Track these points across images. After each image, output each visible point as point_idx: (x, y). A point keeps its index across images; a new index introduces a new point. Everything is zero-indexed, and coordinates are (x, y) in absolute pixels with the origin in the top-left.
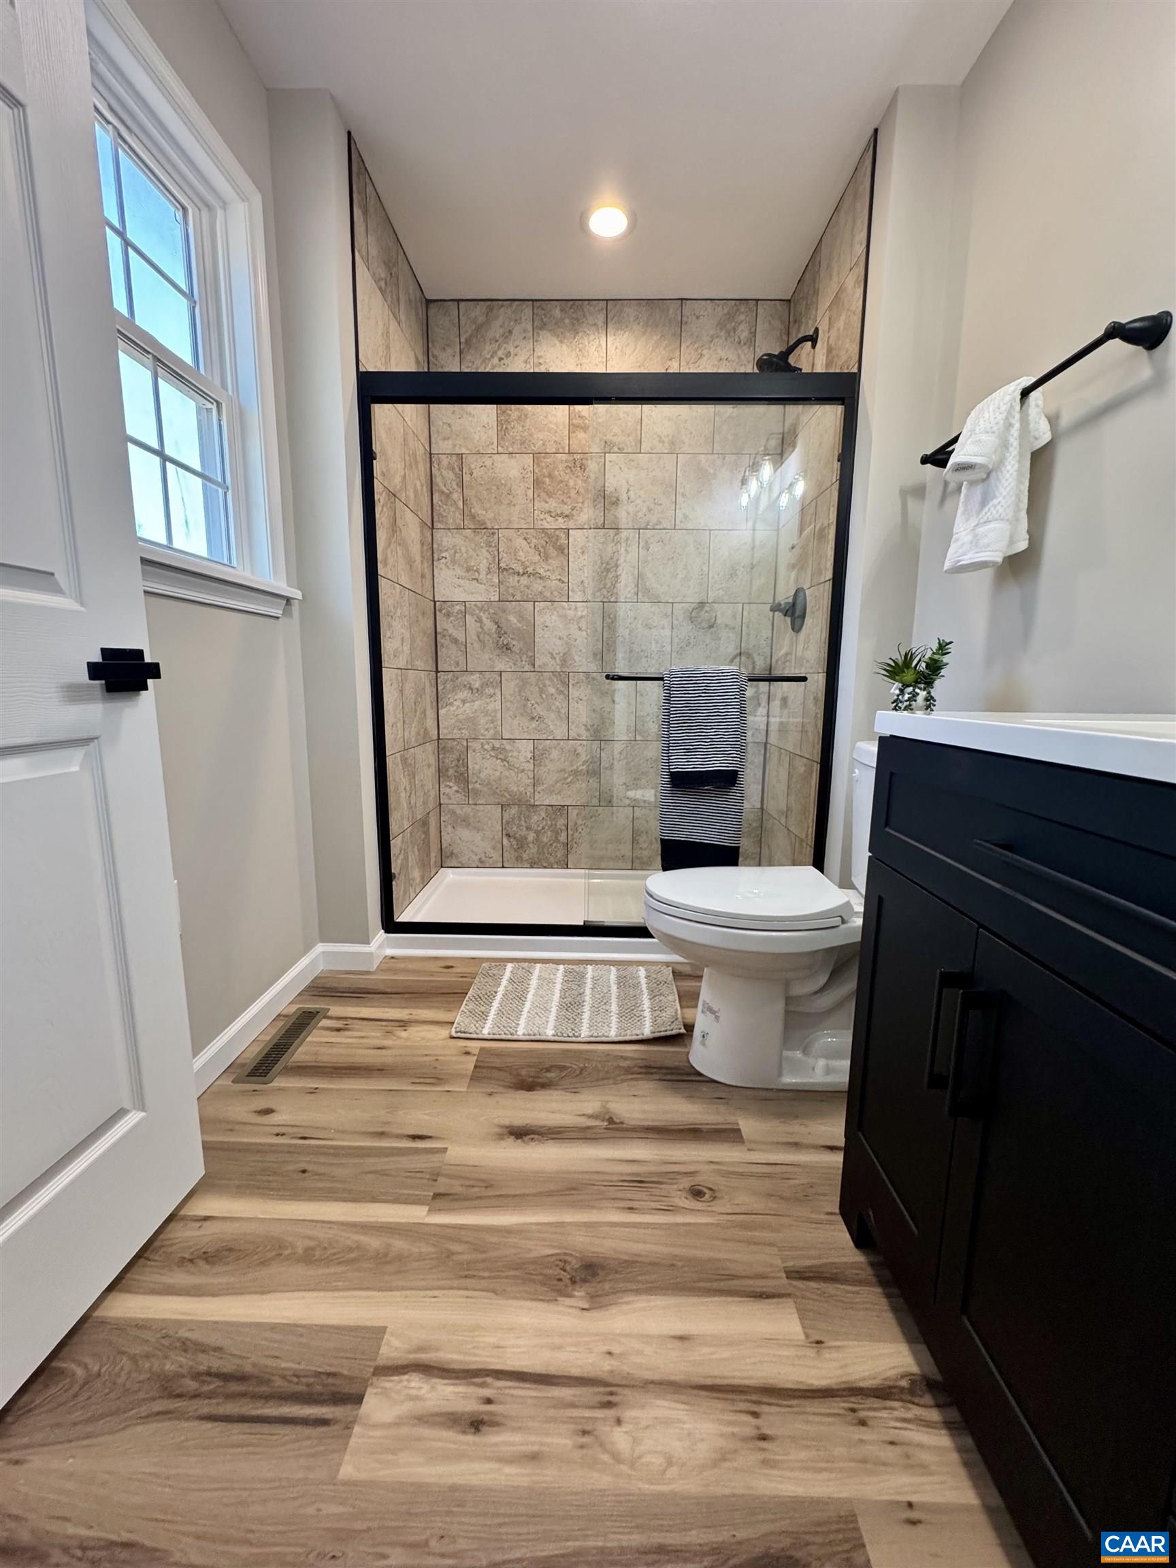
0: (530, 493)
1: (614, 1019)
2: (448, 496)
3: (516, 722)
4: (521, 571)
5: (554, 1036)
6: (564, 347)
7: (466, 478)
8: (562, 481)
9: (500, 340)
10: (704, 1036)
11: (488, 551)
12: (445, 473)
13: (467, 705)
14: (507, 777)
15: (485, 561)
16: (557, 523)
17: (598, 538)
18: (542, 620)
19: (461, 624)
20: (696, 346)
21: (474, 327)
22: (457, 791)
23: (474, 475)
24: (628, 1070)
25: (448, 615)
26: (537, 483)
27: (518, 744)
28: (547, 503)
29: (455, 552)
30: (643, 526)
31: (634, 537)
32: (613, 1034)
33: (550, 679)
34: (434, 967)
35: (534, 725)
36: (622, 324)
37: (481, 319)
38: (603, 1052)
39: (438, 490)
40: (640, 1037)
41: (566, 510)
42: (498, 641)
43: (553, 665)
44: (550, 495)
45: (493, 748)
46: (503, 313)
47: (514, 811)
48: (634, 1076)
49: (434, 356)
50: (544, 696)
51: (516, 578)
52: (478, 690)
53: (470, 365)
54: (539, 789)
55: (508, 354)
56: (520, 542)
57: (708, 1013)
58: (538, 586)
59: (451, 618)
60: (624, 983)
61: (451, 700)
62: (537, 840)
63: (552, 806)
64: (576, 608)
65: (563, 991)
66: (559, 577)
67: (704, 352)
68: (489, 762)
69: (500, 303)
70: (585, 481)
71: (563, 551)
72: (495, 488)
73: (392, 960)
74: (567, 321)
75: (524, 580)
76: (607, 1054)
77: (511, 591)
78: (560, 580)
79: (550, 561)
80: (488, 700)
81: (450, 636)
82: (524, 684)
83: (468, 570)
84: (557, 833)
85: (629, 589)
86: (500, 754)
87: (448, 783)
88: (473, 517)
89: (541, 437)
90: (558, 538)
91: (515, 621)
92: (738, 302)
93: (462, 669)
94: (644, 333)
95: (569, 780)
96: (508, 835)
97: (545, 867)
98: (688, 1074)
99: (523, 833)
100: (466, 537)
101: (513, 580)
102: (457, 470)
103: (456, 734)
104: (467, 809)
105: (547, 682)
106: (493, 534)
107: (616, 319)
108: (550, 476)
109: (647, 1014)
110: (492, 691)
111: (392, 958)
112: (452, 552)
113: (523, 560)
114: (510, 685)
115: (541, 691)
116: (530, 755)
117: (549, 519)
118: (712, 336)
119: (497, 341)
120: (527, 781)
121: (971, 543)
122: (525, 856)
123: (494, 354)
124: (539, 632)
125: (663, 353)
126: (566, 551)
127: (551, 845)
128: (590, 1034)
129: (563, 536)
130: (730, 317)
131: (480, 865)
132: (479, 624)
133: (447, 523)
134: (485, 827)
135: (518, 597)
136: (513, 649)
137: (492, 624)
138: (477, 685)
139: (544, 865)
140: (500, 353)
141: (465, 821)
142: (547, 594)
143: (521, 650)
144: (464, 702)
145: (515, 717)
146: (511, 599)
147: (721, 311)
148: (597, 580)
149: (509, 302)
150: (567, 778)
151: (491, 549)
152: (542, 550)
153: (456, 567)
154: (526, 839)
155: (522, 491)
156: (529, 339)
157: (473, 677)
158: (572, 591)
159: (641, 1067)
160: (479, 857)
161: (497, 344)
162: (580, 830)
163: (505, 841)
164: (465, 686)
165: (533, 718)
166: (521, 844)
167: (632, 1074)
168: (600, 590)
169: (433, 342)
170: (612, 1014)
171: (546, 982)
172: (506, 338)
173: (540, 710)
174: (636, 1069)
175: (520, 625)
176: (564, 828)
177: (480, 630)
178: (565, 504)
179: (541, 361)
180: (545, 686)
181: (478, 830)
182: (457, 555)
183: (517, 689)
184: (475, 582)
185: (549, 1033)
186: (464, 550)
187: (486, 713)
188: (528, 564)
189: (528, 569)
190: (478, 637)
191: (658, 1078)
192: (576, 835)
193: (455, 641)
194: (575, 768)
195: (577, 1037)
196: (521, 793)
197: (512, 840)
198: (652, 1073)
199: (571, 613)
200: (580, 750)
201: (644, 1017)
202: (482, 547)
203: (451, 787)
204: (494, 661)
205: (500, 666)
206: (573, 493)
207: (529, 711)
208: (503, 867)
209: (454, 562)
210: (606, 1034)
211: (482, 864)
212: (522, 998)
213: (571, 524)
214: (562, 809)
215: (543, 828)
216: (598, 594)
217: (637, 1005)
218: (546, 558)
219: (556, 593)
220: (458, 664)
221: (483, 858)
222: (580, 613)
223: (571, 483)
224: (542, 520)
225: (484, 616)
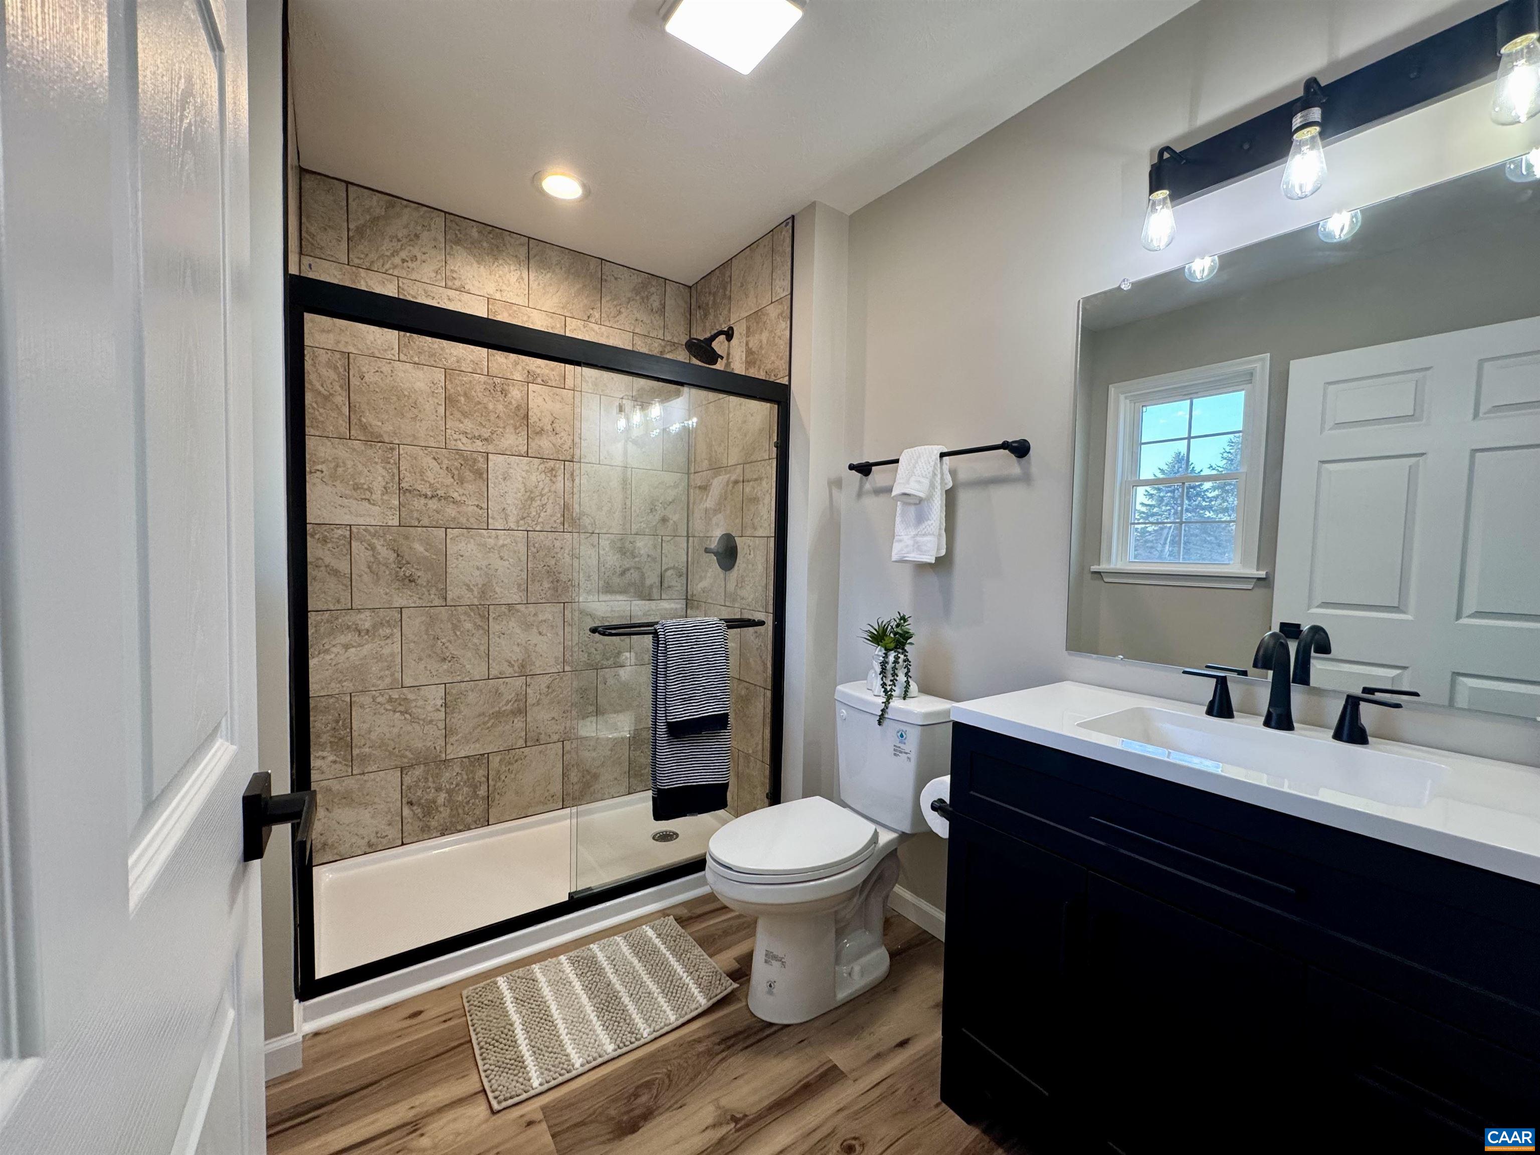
0: (441, 410)
1: (661, 1000)
2: (326, 398)
3: (421, 666)
4: (429, 494)
5: (616, 1050)
6: (482, 267)
7: (355, 381)
8: (479, 403)
9: (404, 241)
10: (770, 986)
11: (384, 468)
12: (323, 371)
13: (353, 650)
14: (409, 733)
15: (380, 479)
16: (474, 445)
17: (520, 465)
18: (456, 549)
19: (345, 551)
20: (615, 303)
21: (368, 217)
22: (335, 762)
23: (366, 379)
24: (710, 1054)
25: (325, 540)
26: (450, 400)
27: (424, 691)
28: (462, 423)
29: (337, 466)
30: (568, 458)
31: (559, 468)
32: (672, 1018)
33: (465, 613)
34: (392, 1023)
35: (445, 667)
36: (544, 265)
37: (379, 211)
38: (674, 1043)
39: (312, 390)
40: (700, 1010)
41: (486, 433)
42: (397, 572)
43: (470, 598)
44: (465, 415)
45: (390, 700)
46: (408, 215)
47: (419, 771)
48: (720, 1057)
49: (310, 234)
50: (458, 633)
51: (423, 501)
52: (368, 631)
53: (362, 256)
54: (452, 739)
55: (414, 258)
56: (428, 461)
57: (773, 962)
58: (451, 511)
59: (330, 545)
60: (642, 950)
61: (327, 647)
62: (450, 800)
63: (468, 757)
64: (497, 537)
65: (586, 988)
66: (476, 503)
67: (623, 310)
68: (384, 717)
69: (405, 202)
70: (506, 407)
71: (481, 475)
72: (395, 398)
73: (320, 1038)
74: (485, 244)
75: (433, 504)
76: (679, 1044)
77: (415, 515)
78: (477, 506)
79: (465, 484)
80: (383, 643)
81: (326, 566)
82: (432, 621)
83: (356, 487)
84: (475, 788)
85: (555, 518)
86: (402, 706)
87: (320, 753)
88: (364, 428)
89: (455, 354)
90: (475, 461)
91: (421, 549)
92: (650, 276)
93: (344, 607)
94: (566, 279)
95: (489, 724)
96: (411, 803)
97: (460, 831)
98: (762, 1030)
99: (430, 797)
100: (354, 450)
101: (418, 503)
102: (341, 370)
103: (335, 688)
104: (350, 783)
105: (463, 617)
106: (392, 449)
107: (537, 258)
108: (465, 395)
109: (687, 979)
110: (388, 631)
111: (316, 1034)
112: (332, 465)
113: (432, 482)
114: (414, 623)
115: (455, 627)
116: (440, 702)
117: (464, 440)
118: (629, 298)
119: (399, 240)
120: (435, 733)
121: (913, 546)
122: (433, 823)
123: (395, 253)
124: (452, 562)
125: (585, 301)
126: (485, 476)
127: (468, 803)
128: (652, 1030)
129: (481, 460)
130: (645, 286)
131: (368, 850)
132: (371, 553)
133: (324, 430)
134: (376, 800)
135: (425, 522)
136: (419, 581)
137: (391, 552)
138: (367, 625)
139: (459, 828)
140: (403, 254)
141: (347, 799)
142: (463, 520)
143: (428, 582)
144: (346, 647)
145: (420, 659)
146: (416, 524)
147: (637, 279)
148: (521, 509)
149: (416, 205)
150: (487, 722)
151: (388, 466)
152: (456, 472)
153: (337, 483)
154: (434, 802)
155: (433, 407)
156: (441, 249)
157: (362, 616)
158: (493, 518)
159: (719, 1044)
160: (366, 840)
161: (400, 244)
162: (503, 778)
163: (406, 812)
164: (348, 627)
165: (444, 659)
166: (429, 809)
167: (717, 1054)
168: (523, 518)
169: (308, 217)
170: (656, 995)
171: (560, 984)
172: (411, 240)
173: (453, 649)
174: (717, 1047)
175: (427, 554)
176: (484, 779)
177: (372, 560)
178: (484, 427)
179: (454, 275)
180: (459, 621)
181: (366, 805)
182: (340, 470)
183: (423, 628)
184: (366, 503)
185: (610, 1048)
186: (349, 464)
187: (379, 658)
188: (439, 486)
189: (438, 492)
190: (369, 567)
191: (741, 1048)
192: (499, 784)
193: (335, 573)
194: (497, 709)
195: (639, 1040)
196: (428, 749)
197: (415, 808)
198: (733, 1045)
199: (491, 541)
200: (502, 689)
201: (688, 985)
202: (376, 463)
203: (324, 758)
204: (391, 596)
205: (398, 602)
206: (493, 417)
207: (439, 652)
208: (403, 844)
209: (334, 476)
210: (668, 1022)
211: (372, 848)
212: (546, 1018)
213: (491, 448)
214: (483, 759)
215: (457, 785)
216: (522, 522)
217: (672, 973)
218: (461, 481)
219: (472, 520)
220: (338, 601)
221: (374, 840)
222: (501, 542)
223: (491, 406)
224: (456, 440)
225: (378, 544)
